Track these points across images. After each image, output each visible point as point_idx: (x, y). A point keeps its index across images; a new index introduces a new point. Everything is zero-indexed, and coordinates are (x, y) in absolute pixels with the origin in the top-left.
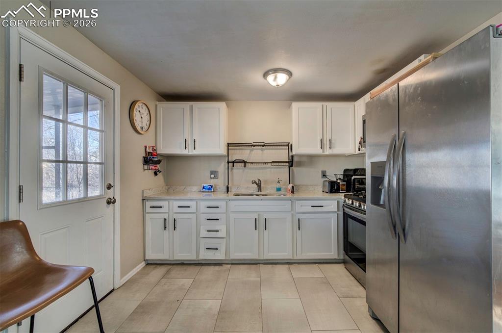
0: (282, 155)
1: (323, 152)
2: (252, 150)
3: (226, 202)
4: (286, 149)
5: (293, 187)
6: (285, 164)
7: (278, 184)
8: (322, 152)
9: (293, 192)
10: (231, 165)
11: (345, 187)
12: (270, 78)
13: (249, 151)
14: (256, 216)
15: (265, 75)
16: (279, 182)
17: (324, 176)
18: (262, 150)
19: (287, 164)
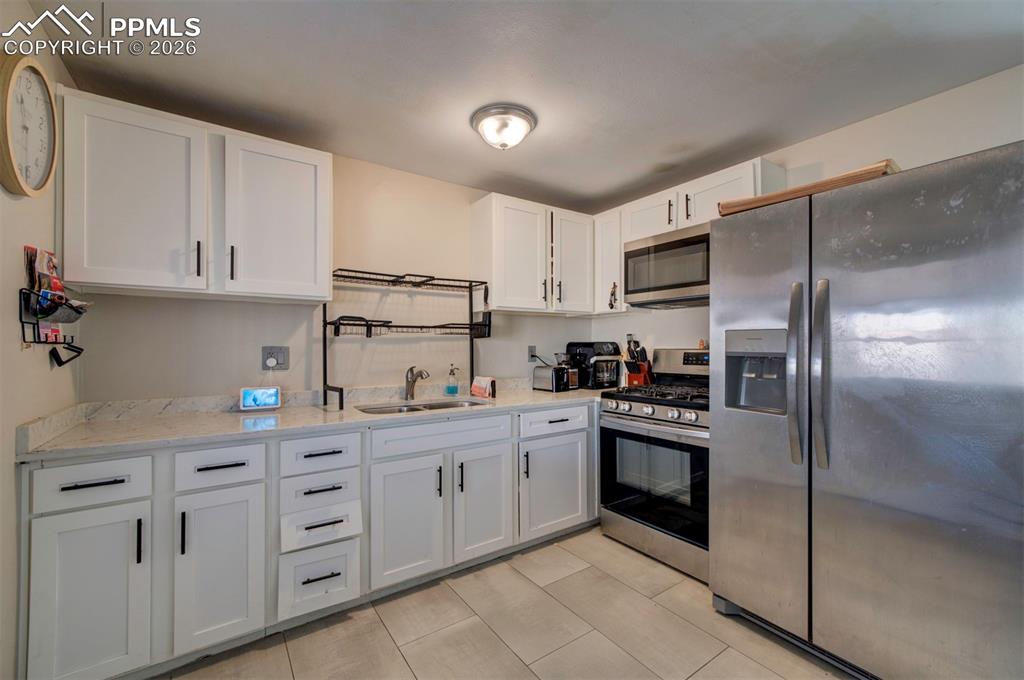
0: (456, 309)
1: (547, 308)
2: (385, 294)
3: (362, 433)
4: (463, 296)
5: (493, 384)
6: (462, 331)
7: (452, 378)
8: (544, 307)
9: (493, 395)
10: (330, 329)
11: (576, 379)
12: (489, 126)
13: (377, 296)
14: (437, 461)
15: (477, 116)
16: (452, 373)
17: (533, 356)
18: (410, 294)
19: (467, 331)
